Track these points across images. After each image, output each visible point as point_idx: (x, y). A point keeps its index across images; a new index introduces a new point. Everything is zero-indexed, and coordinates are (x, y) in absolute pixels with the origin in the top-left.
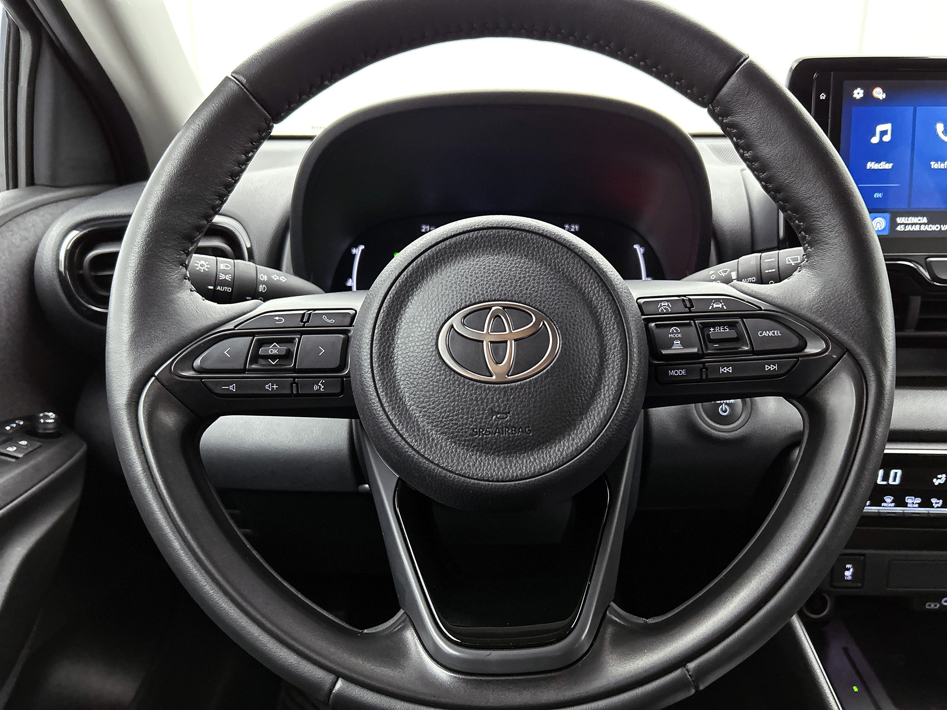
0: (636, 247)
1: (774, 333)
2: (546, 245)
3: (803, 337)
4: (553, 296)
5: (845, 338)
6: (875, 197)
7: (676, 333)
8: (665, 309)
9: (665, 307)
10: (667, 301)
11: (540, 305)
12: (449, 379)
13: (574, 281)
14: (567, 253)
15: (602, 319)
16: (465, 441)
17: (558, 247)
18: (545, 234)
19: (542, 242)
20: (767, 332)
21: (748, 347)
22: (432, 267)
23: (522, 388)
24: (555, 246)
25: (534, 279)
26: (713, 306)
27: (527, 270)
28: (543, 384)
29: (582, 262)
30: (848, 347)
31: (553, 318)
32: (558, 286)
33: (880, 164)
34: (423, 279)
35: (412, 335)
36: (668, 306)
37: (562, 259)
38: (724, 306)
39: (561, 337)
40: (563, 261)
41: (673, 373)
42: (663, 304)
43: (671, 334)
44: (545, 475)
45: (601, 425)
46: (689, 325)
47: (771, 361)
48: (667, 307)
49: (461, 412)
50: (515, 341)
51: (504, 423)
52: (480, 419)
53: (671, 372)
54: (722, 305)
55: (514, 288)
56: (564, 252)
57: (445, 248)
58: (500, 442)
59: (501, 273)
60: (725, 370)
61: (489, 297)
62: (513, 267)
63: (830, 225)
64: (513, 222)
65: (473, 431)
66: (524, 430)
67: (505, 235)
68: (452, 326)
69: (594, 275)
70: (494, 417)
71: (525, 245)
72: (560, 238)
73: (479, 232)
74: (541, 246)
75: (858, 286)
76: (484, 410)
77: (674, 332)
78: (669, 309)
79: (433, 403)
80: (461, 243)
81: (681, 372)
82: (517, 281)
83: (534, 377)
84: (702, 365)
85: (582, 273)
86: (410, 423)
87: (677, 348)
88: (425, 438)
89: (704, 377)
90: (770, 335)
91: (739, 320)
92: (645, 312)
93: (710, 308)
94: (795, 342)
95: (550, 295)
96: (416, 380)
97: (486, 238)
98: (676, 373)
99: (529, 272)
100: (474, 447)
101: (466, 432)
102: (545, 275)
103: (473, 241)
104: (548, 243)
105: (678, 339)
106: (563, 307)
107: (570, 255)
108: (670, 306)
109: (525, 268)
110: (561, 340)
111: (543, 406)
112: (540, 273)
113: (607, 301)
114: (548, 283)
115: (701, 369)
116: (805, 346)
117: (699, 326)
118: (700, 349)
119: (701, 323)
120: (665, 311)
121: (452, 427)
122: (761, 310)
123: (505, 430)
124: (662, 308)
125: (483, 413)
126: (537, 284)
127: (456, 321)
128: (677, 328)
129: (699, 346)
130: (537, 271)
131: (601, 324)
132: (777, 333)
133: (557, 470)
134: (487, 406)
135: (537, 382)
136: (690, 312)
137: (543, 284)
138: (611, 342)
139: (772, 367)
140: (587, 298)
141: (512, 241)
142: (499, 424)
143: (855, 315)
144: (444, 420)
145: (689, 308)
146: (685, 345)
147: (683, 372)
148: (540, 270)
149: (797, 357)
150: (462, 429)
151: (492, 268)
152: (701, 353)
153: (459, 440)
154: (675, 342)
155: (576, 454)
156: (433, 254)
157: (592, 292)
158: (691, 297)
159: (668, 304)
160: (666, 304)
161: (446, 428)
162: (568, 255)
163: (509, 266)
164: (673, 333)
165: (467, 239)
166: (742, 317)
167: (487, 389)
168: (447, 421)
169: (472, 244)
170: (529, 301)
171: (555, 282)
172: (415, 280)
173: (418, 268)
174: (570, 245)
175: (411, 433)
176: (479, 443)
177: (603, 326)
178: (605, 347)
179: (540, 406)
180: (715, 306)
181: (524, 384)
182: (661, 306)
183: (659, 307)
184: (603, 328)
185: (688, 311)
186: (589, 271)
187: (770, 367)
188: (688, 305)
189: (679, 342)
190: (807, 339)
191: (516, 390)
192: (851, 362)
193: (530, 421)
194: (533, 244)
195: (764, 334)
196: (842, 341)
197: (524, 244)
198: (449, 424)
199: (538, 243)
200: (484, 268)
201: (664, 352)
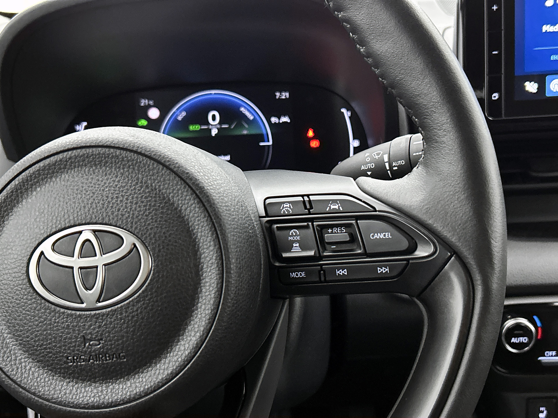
0: (344, 110)
1: (385, 236)
2: (140, 162)
3: (413, 239)
4: (146, 216)
5: (453, 239)
6: (552, 59)
7: (295, 236)
8: (287, 210)
9: (286, 208)
10: (289, 202)
11: (132, 227)
12: (41, 307)
13: (171, 198)
14: (162, 169)
15: (199, 237)
16: (60, 368)
17: (153, 164)
18: (139, 151)
19: (137, 159)
20: (379, 234)
21: (361, 249)
22: (27, 190)
23: (113, 315)
24: (150, 163)
25: (127, 199)
26: (330, 207)
27: (121, 189)
28: (135, 309)
29: (177, 179)
30: (455, 250)
31: (145, 240)
32: (153, 204)
33: (555, 27)
34: (18, 203)
35: (6, 262)
36: (290, 207)
37: (158, 176)
38: (340, 207)
39: (153, 259)
40: (159, 178)
41: (294, 275)
42: (285, 206)
43: (290, 236)
44: (140, 401)
45: (196, 347)
46: (307, 227)
47: (382, 264)
48: (289, 209)
49: (54, 340)
50: (105, 266)
51: (97, 350)
52: (72, 347)
53: (292, 274)
54: (339, 207)
55: (106, 210)
56: (159, 169)
57: (38, 170)
58: (95, 369)
59: (94, 193)
60: (341, 272)
61: (80, 221)
62: (107, 187)
63: (438, 123)
64: (108, 140)
65: (68, 359)
66: (118, 356)
67: (99, 154)
68: (42, 253)
69: (190, 192)
70: (87, 344)
71: (120, 163)
72: (155, 155)
73: (73, 152)
74: (136, 164)
75: (465, 187)
76: (76, 337)
77: (294, 235)
78: (290, 210)
79: (27, 332)
80: (54, 164)
81: (301, 274)
82: (109, 202)
83: (125, 303)
84: (320, 267)
85: (178, 190)
86: (7, 352)
87: (296, 252)
88: (21, 367)
89: (323, 279)
90: (381, 237)
91: (353, 222)
92: (269, 214)
93: (327, 210)
94: (404, 244)
95: (143, 215)
96: (11, 308)
97: (80, 157)
98: (297, 275)
99: (122, 191)
100: (70, 374)
101: (60, 360)
102: (140, 194)
103: (66, 161)
104: (143, 160)
105: (297, 241)
106: (157, 227)
107: (165, 172)
108: (292, 208)
109: (119, 187)
110: (153, 262)
111: (136, 331)
112: (135, 192)
113: (203, 218)
114: (142, 202)
115: (320, 271)
116: (415, 249)
117: (316, 228)
118: (317, 252)
119: (318, 225)
120: (286, 213)
121: (46, 355)
122: (376, 211)
123: (99, 357)
124: (284, 209)
125: (76, 342)
126: (130, 204)
127: (46, 247)
128: (296, 230)
129: (316, 248)
130: (132, 190)
131: (199, 241)
132: (388, 235)
133: (152, 395)
134: (79, 334)
135: (128, 307)
136: (310, 214)
137: (136, 203)
138: (208, 259)
139: (384, 270)
140: (184, 215)
141: (107, 159)
142: (92, 351)
143: (462, 216)
144: (39, 348)
145: (309, 210)
146: (303, 248)
147: (303, 274)
148: (135, 189)
149: (407, 259)
150: (57, 357)
151: (85, 189)
152: (318, 255)
153: (55, 368)
154: (294, 245)
155: (171, 378)
156: (27, 177)
157: (188, 209)
158: (312, 198)
159: (290, 205)
160: (288, 206)
161: (41, 357)
162: (163, 172)
163: (103, 186)
164: (292, 235)
165: (61, 160)
166: (357, 218)
167: (78, 317)
168: (42, 349)
169: (66, 165)
170: (120, 223)
171: (150, 201)
172: (9, 205)
173: (12, 192)
174: (165, 161)
175: (7, 363)
176: (74, 371)
177: (200, 243)
178: (202, 264)
179: (133, 331)
180: (332, 207)
181: (115, 310)
182: (283, 208)
183: (281, 208)
184: (201, 244)
185: (308, 212)
186: (185, 187)
187: (382, 270)
188: (308, 207)
189: (298, 245)
190: (417, 241)
191: (107, 316)
192: (458, 265)
193: (123, 347)
194: (128, 161)
195: (376, 236)
196: (449, 243)
197: (118, 162)
198: (43, 352)
199: (133, 161)
200: (77, 190)
201: (285, 255)
